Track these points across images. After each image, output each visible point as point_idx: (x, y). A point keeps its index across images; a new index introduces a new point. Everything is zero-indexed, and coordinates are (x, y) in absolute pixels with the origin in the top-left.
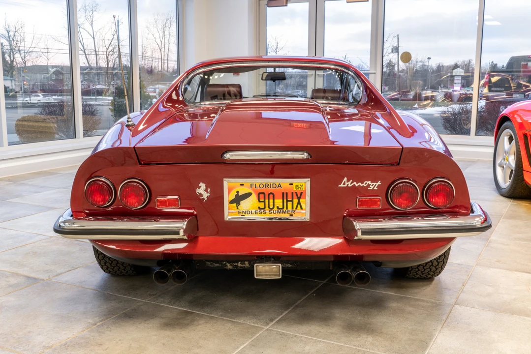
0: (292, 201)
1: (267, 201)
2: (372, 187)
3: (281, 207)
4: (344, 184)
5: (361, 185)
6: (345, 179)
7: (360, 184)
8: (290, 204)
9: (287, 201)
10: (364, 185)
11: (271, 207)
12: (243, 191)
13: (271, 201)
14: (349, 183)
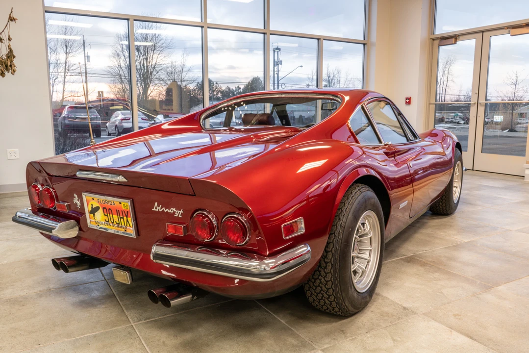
0: (123, 218)
1: (109, 215)
2: (177, 214)
3: (118, 222)
4: (156, 208)
5: (169, 211)
6: (156, 203)
7: (167, 210)
8: (122, 220)
9: (121, 218)
10: (170, 211)
11: (112, 221)
12: (96, 205)
13: (111, 215)
14: (160, 208)
